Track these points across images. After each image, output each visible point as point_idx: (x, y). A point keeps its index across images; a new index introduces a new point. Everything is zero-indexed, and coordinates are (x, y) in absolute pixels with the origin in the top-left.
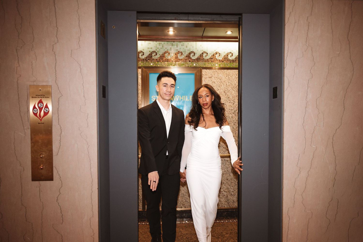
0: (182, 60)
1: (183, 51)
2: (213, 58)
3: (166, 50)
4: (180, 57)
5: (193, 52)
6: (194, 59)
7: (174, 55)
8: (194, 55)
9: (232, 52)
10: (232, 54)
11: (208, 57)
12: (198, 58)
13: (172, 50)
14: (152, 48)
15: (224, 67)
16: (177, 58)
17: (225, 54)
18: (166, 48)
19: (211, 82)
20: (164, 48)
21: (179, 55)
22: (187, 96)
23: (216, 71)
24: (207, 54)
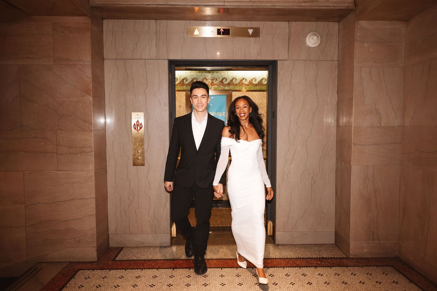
0: (216, 84)
1: (218, 78)
2: (241, 83)
3: (204, 77)
4: (215, 82)
5: (225, 78)
6: (226, 83)
7: (211, 80)
8: (226, 80)
9: (255, 78)
10: (256, 79)
11: (237, 82)
12: (229, 83)
13: (209, 76)
14: (193, 76)
15: (249, 90)
16: (212, 83)
17: (250, 80)
18: (204, 76)
20: (203, 75)
21: (214, 81)
22: (220, 113)
23: (243, 93)
24: (236, 79)
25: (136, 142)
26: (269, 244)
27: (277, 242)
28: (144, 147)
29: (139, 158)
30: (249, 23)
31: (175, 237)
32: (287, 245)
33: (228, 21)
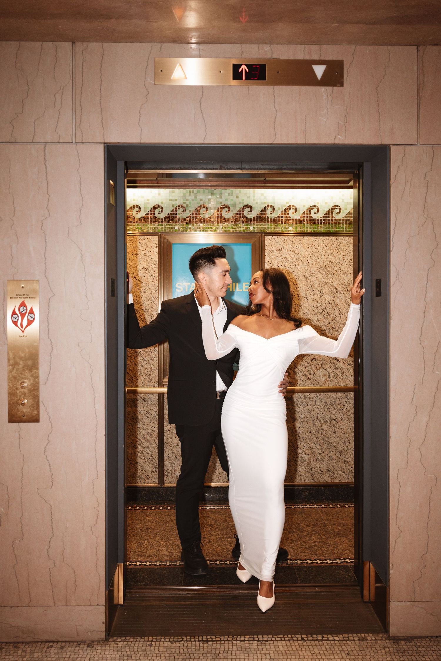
0: (228, 219)
1: (231, 205)
2: (284, 217)
3: (201, 203)
4: (225, 215)
5: (249, 206)
6: (250, 218)
7: (216, 211)
8: (251, 211)
9: (317, 205)
10: (318, 209)
11: (275, 215)
12: (257, 217)
13: (213, 202)
15: (303, 232)
16: (220, 216)
17: (305, 209)
18: (201, 200)
19: (281, 258)
21: (224, 212)
22: (238, 284)
23: (289, 239)
24: (274, 209)
25: (18, 360)
26: (371, 635)
27: (393, 630)
28: (38, 374)
29: (26, 401)
30: (314, 48)
31: (121, 605)
32: (420, 637)
33: (261, 45)
